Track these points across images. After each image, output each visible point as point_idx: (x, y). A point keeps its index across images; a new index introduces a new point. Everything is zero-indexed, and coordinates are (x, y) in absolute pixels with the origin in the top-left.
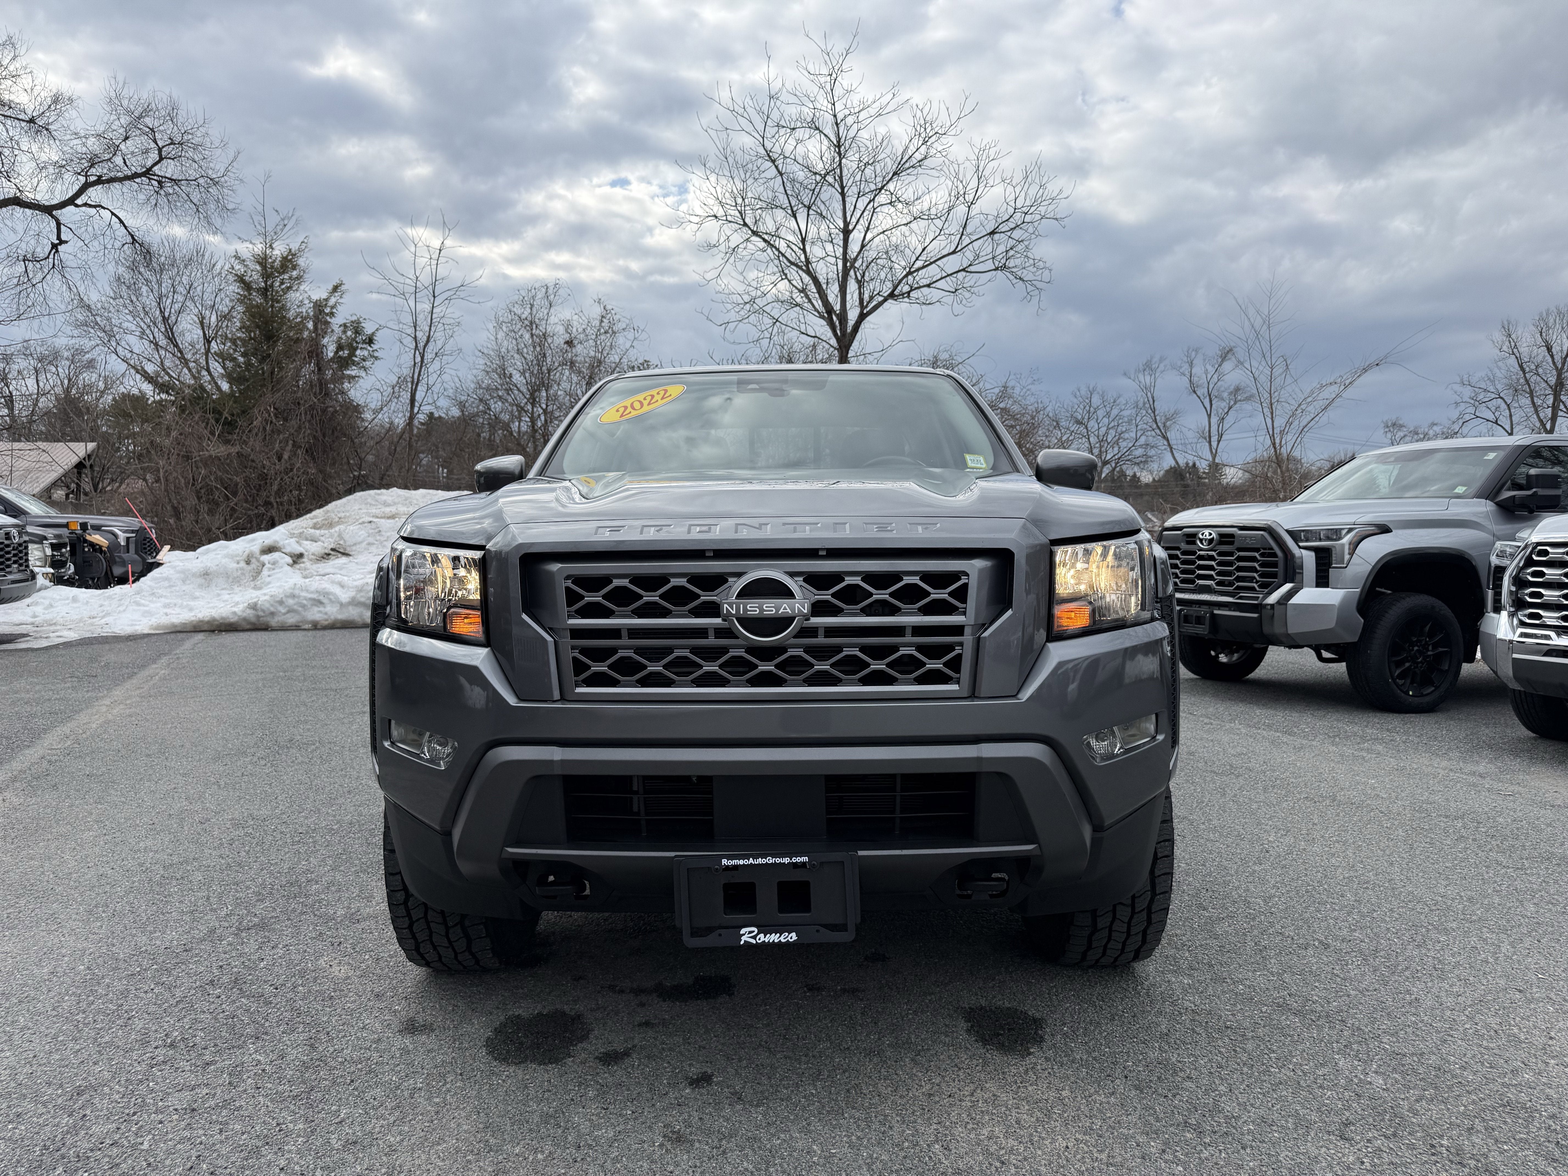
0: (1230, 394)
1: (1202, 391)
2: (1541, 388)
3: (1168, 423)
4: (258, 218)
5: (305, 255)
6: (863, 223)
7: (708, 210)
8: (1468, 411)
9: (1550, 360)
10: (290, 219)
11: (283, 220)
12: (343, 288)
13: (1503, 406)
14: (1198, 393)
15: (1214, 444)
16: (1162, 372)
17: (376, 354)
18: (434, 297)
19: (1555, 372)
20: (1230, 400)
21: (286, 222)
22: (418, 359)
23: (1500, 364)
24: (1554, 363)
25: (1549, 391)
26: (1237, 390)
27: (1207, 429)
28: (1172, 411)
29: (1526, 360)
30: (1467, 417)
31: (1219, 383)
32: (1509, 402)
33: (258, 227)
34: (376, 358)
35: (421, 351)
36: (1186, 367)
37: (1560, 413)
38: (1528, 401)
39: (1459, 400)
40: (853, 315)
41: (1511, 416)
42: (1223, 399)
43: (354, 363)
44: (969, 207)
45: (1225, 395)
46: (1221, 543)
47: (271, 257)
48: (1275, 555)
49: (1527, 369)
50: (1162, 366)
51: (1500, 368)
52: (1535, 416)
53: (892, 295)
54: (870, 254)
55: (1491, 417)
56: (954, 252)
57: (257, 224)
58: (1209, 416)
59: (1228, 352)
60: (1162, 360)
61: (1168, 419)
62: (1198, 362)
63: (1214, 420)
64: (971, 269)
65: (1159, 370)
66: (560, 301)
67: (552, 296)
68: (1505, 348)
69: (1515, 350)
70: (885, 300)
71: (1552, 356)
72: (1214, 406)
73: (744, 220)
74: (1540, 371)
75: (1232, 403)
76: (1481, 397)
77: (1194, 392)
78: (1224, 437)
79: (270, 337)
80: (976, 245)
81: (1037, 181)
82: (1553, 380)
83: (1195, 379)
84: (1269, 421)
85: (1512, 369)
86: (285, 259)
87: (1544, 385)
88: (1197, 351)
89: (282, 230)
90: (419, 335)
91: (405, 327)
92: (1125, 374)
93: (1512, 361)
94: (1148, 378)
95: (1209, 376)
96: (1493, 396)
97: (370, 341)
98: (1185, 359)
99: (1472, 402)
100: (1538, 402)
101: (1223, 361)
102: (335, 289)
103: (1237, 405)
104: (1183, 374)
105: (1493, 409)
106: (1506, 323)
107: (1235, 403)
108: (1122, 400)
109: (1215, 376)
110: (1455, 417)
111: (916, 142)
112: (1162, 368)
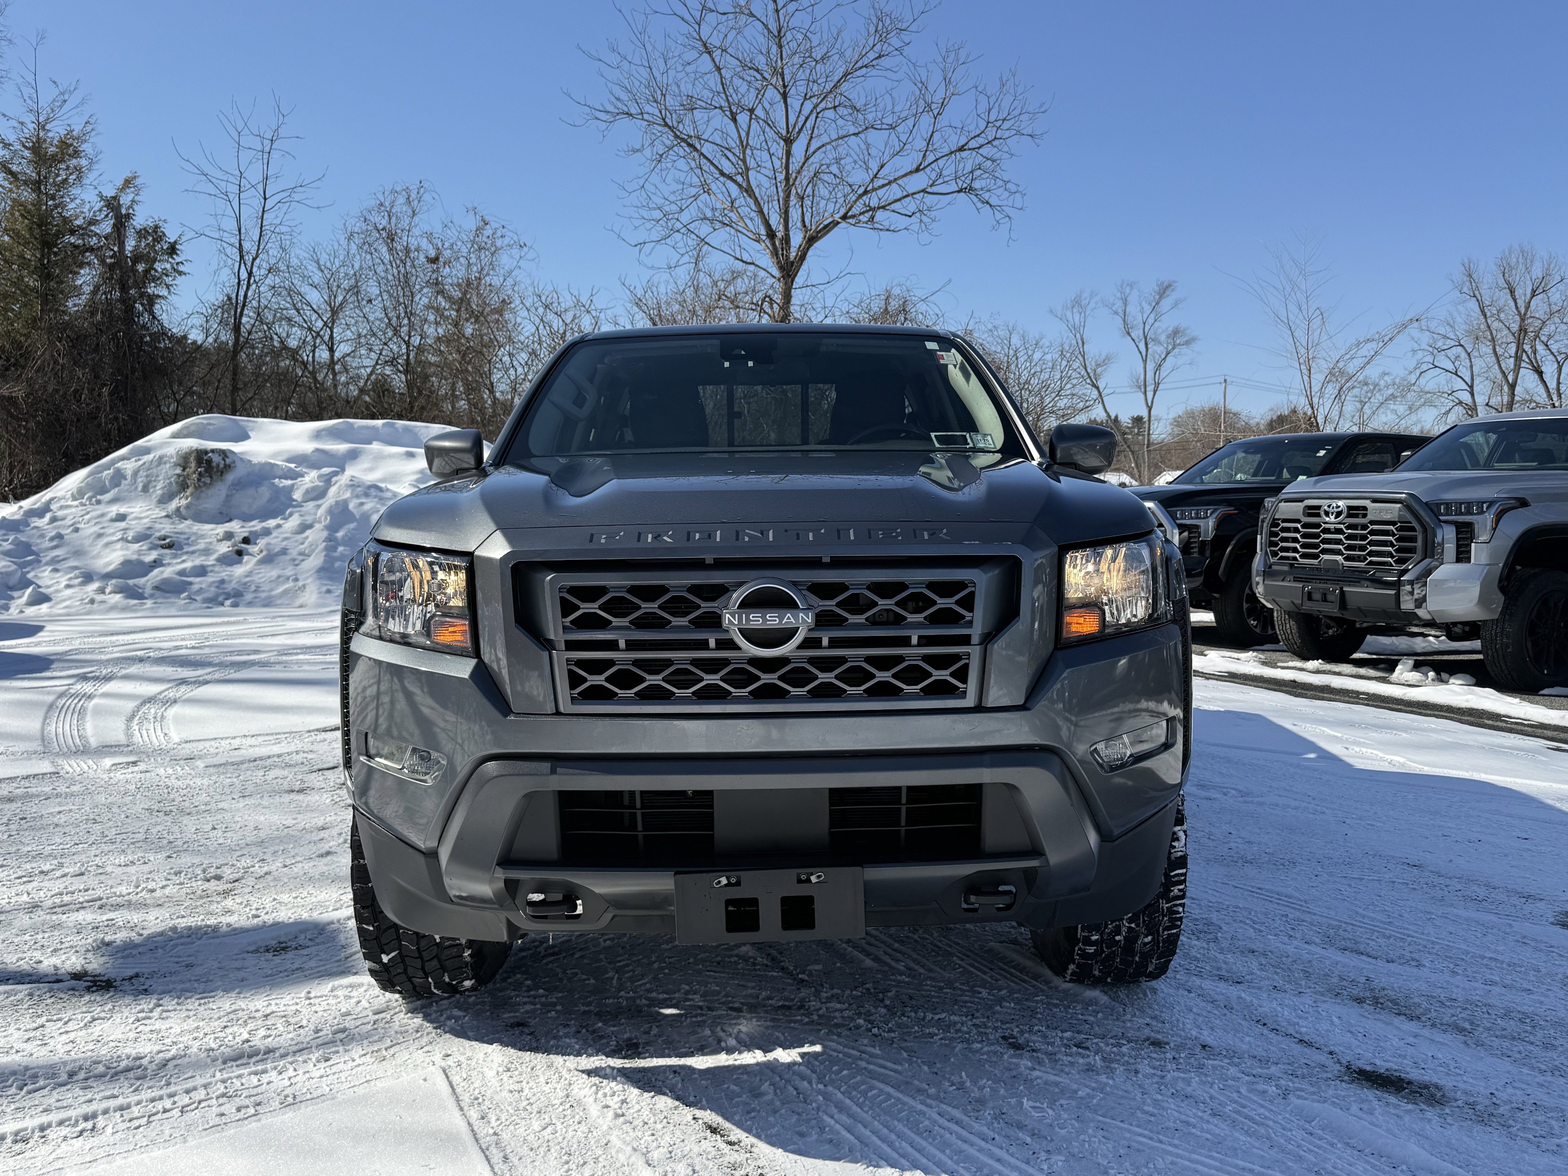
0: (1168, 337)
1: (1137, 333)
2: (1504, 336)
3: (1099, 370)
4: (27, 91)
5: (91, 140)
6: (807, 131)
7: (620, 105)
8: (1426, 359)
9: (1512, 304)
10: (71, 93)
11: (63, 94)
12: (138, 182)
13: (1464, 355)
14: (1133, 335)
15: (1150, 395)
16: (1093, 310)
17: (181, 268)
18: (265, 199)
19: (1517, 318)
20: (1168, 344)
21: (66, 97)
22: (244, 275)
23: (1460, 307)
24: (1517, 308)
25: (1511, 338)
26: (1176, 332)
27: (1142, 377)
28: (1103, 357)
29: (1487, 303)
30: (1425, 367)
31: (1156, 324)
32: (1469, 350)
33: (29, 101)
34: (181, 273)
35: (249, 264)
36: (1119, 304)
37: (1523, 365)
38: (1489, 350)
39: (1416, 347)
41: (1471, 366)
42: (1160, 343)
43: (155, 279)
44: (935, 118)
45: (1163, 338)
46: (1349, 516)
47: (45, 140)
48: (1413, 529)
49: (1488, 314)
50: (1093, 302)
51: (1460, 313)
52: (1496, 367)
53: (844, 217)
54: (813, 166)
55: (1450, 367)
56: (917, 170)
57: (26, 98)
58: (1145, 361)
59: (1167, 287)
60: (1092, 295)
61: (1098, 365)
62: (1133, 299)
63: (1151, 366)
64: (929, 190)
65: (1089, 307)
66: (425, 208)
67: (416, 202)
68: (1465, 290)
69: (1477, 293)
70: (837, 222)
71: (1515, 300)
72: (1150, 351)
73: (664, 119)
74: (1502, 315)
75: (1170, 347)
76: (1439, 344)
77: (1129, 334)
78: (1161, 386)
79: (47, 243)
80: (941, 162)
81: (1012, 91)
82: (1515, 327)
83: (1129, 319)
84: (1306, 378)
85: (1472, 314)
86: (64, 144)
87: (1506, 332)
88: (1131, 285)
89: (61, 107)
90: (246, 246)
91: (225, 234)
92: (1051, 311)
93: (1473, 305)
94: (1077, 317)
95: (1145, 316)
96: (1453, 343)
97: (172, 250)
98: (1119, 295)
99: (1431, 349)
100: (1500, 351)
101: (1161, 297)
102: (128, 183)
103: (1176, 350)
104: (1116, 313)
105: (1453, 358)
106: (1466, 261)
107: (1173, 348)
108: (1045, 342)
109: (1152, 316)
110: (1411, 368)
111: (871, 42)
112: (1092, 305)
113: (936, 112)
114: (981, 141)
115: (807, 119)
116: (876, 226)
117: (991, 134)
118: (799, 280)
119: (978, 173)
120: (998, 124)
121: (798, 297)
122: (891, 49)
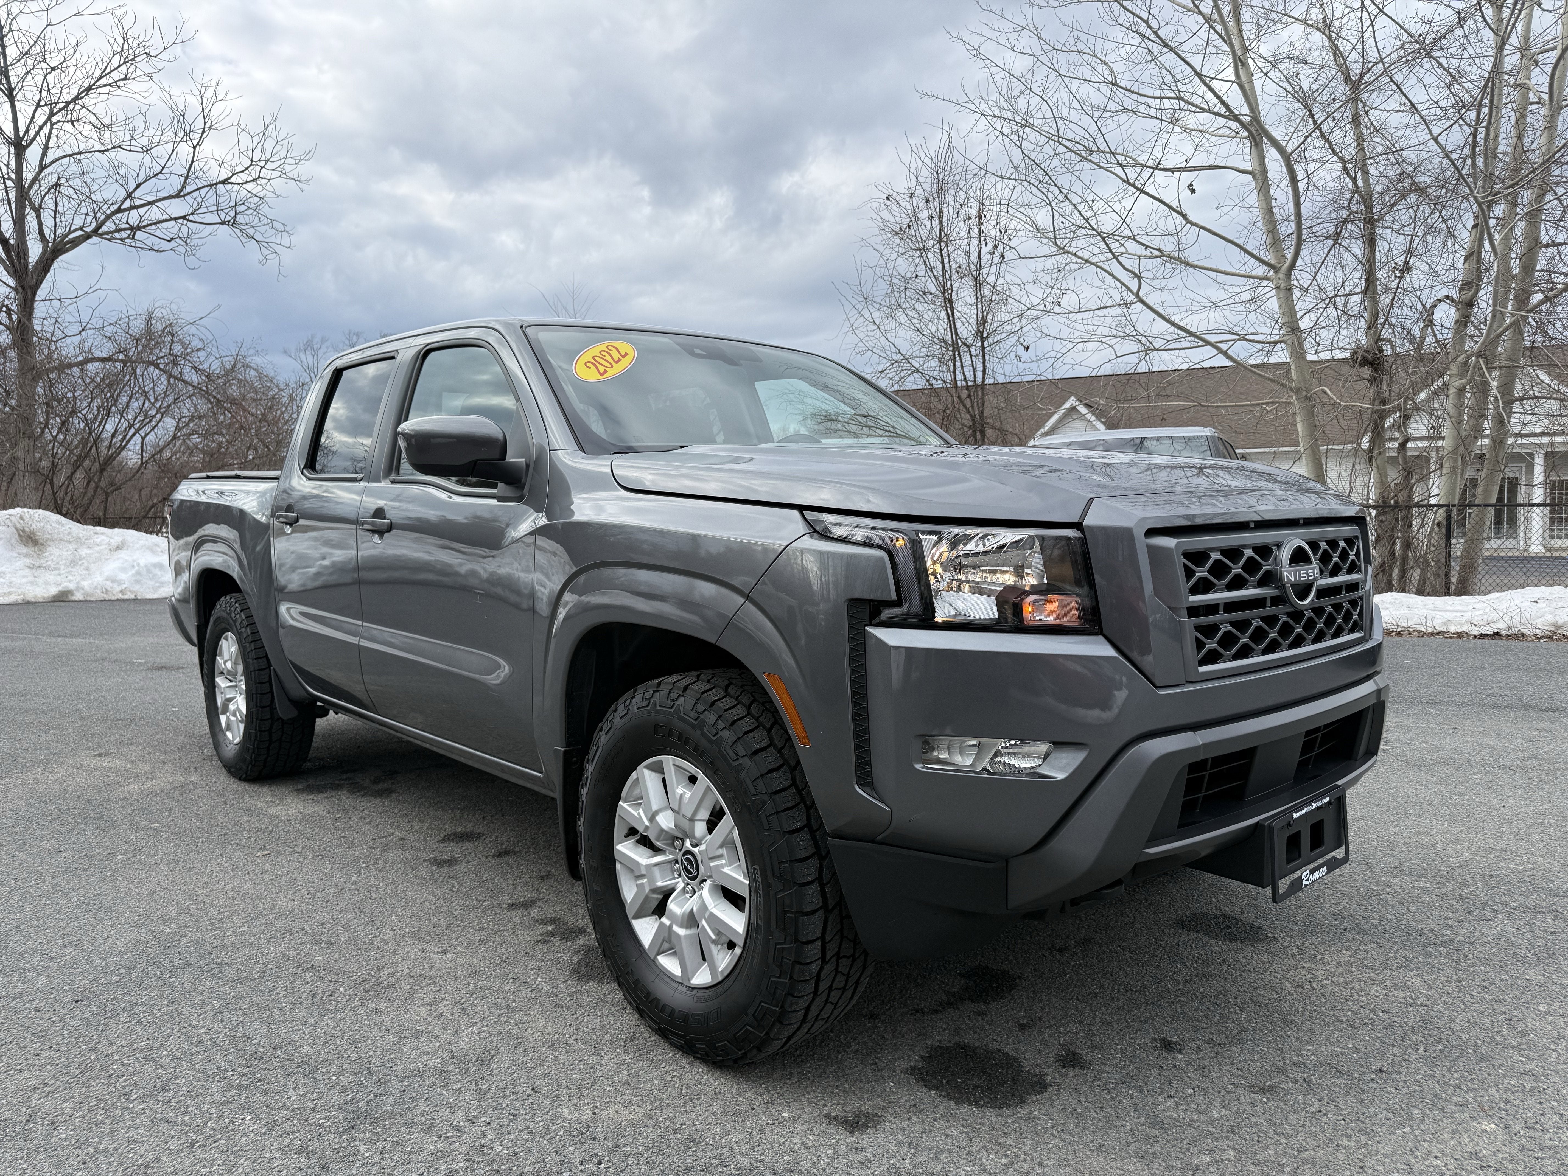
6: (41, 139)
40: (35, 250)
44: (195, 148)
50: (324, 346)
53: (95, 232)
54: (49, 178)
56: (177, 196)
60: (323, 340)
64: (191, 218)
70: (87, 236)
80: (203, 191)
81: (274, 135)
92: (285, 352)
94: (310, 358)
111: (116, 61)
112: (323, 349)
113: (195, 143)
114: (244, 177)
115: (41, 128)
116: (139, 244)
117: (255, 172)
118: (41, 293)
119: (240, 208)
120: (262, 164)
121: (40, 309)
122: (139, 73)
